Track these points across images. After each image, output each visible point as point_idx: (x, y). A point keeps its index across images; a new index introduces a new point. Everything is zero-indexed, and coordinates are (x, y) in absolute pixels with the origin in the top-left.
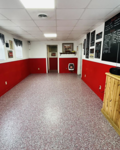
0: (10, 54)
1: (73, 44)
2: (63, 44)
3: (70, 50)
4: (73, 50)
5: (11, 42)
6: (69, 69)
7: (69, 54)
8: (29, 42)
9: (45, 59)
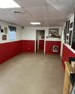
0: (4, 38)
1: (58, 29)
2: (49, 29)
3: (55, 34)
4: (58, 35)
5: (6, 29)
6: (54, 51)
7: (54, 37)
8: (23, 27)
9: (34, 41)
